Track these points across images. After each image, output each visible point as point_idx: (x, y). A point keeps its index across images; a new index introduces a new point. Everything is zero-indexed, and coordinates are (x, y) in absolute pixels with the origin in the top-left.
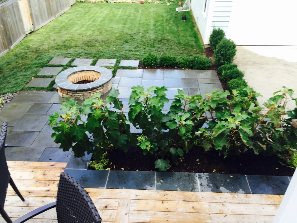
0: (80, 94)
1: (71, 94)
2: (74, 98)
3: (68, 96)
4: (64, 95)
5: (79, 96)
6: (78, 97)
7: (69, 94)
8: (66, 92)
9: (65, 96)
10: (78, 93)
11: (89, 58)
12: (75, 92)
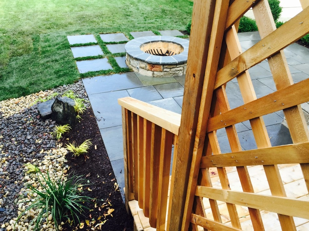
0: (181, 68)
1: (168, 70)
2: (172, 74)
3: (162, 74)
4: (155, 72)
5: (178, 70)
6: (177, 72)
7: (165, 70)
8: (162, 67)
9: (158, 74)
10: (178, 66)
11: (116, 32)
12: (175, 66)
